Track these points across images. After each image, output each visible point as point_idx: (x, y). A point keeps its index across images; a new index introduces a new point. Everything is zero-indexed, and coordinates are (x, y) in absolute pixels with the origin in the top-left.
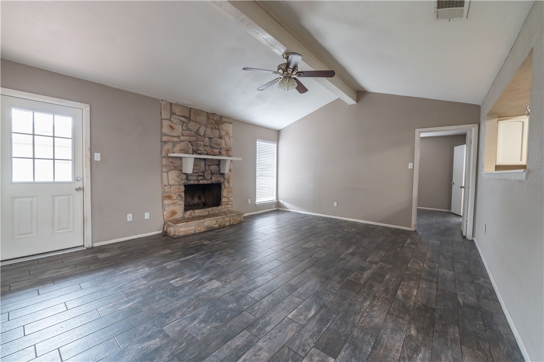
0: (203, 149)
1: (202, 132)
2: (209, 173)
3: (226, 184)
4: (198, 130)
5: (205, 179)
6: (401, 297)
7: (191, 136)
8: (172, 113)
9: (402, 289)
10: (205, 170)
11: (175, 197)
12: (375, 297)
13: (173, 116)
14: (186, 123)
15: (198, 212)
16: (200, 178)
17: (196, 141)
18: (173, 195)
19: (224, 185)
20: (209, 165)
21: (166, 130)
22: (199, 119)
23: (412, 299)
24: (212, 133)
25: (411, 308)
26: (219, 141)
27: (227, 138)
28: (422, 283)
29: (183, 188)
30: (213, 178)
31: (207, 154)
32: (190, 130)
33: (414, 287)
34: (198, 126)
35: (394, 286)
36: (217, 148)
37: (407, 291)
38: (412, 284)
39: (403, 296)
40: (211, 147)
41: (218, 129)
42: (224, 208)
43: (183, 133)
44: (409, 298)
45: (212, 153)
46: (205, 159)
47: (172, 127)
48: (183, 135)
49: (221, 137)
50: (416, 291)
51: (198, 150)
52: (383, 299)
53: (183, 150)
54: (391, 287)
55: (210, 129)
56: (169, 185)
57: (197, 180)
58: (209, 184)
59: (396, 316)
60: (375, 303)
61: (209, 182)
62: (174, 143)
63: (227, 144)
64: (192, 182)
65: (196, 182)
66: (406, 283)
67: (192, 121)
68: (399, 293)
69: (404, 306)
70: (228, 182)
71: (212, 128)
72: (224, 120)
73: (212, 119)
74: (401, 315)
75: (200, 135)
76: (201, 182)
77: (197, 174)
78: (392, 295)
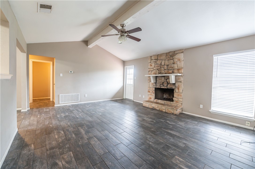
0: (164, 71)
1: (163, 64)
2: (166, 83)
3: (177, 90)
4: (161, 63)
5: (163, 86)
6: (61, 131)
7: (158, 67)
8: (151, 60)
9: (63, 134)
10: (164, 81)
11: (151, 92)
12: (69, 126)
13: (152, 61)
14: (156, 62)
15: (160, 101)
16: (161, 85)
17: (160, 68)
18: (151, 91)
19: (175, 90)
20: (166, 79)
21: (149, 67)
22: (162, 58)
23: (56, 133)
24: (168, 62)
25: (55, 130)
26: (173, 65)
27: (178, 63)
28: (55, 144)
29: (154, 89)
30: (168, 86)
31: (166, 74)
32: (158, 64)
33: (58, 139)
34: (161, 61)
35: (67, 133)
36: (172, 70)
37: (60, 135)
38: (60, 140)
39: (60, 132)
40: (168, 70)
41: (173, 59)
42: (175, 104)
43: (155, 66)
44: (57, 133)
45: (168, 73)
46: (164, 76)
47: (151, 65)
48: (155, 67)
49: (174, 63)
50: (56, 137)
51: (161, 72)
52: (66, 127)
53: (154, 73)
54: (67, 132)
55: (167, 61)
56: (149, 87)
57: (160, 86)
58: (166, 89)
59: (58, 126)
60: (67, 125)
61: (166, 88)
62: (152, 71)
63: (179, 66)
64: (158, 87)
65: (159, 87)
66: (63, 138)
67: (159, 60)
68: (63, 132)
69: (57, 130)
70: (178, 89)
71: (168, 60)
72: (176, 53)
73: (169, 55)
74: (56, 127)
75: (162, 65)
76: (162, 87)
77: (160, 83)
78: (64, 130)
